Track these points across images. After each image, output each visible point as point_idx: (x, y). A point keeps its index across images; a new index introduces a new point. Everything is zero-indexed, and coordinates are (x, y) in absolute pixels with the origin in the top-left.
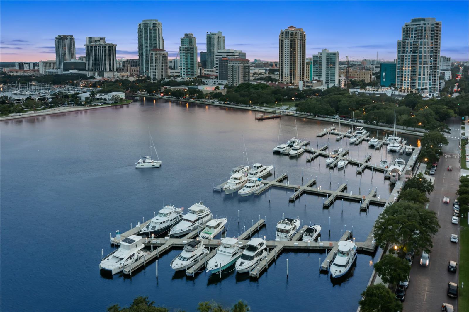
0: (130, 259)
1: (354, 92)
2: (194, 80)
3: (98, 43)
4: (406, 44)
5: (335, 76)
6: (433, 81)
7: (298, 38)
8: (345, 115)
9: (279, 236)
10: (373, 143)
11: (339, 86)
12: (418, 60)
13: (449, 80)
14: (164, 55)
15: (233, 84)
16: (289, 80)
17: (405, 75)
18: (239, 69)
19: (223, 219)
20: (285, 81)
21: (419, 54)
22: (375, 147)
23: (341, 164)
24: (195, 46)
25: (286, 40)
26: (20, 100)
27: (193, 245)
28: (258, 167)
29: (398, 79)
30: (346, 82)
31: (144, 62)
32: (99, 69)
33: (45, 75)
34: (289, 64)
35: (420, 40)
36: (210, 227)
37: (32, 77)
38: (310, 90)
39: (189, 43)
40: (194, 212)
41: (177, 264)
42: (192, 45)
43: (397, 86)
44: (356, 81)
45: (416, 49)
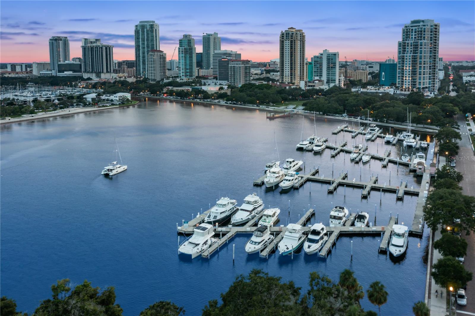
0: (205, 245)
1: (357, 91)
2: (193, 81)
3: (95, 45)
4: (406, 44)
5: (335, 76)
6: (433, 80)
7: (298, 39)
8: (353, 113)
9: (333, 222)
10: (389, 139)
11: (339, 85)
12: (419, 60)
13: (444, 80)
14: (162, 56)
15: (234, 84)
16: (290, 80)
17: (406, 74)
18: (240, 70)
19: (275, 209)
20: (286, 81)
21: (419, 54)
22: (391, 143)
23: (365, 158)
24: (193, 47)
25: (286, 41)
26: (26, 101)
27: (262, 231)
28: (291, 162)
29: (399, 79)
30: (345, 81)
31: (141, 63)
32: (96, 71)
33: (39, 77)
34: (289, 65)
35: (420, 41)
36: (268, 216)
37: (27, 78)
38: (313, 89)
39: (188, 44)
40: (249, 203)
41: (250, 248)
42: (190, 46)
43: (397, 85)
44: (354, 81)
45: (416, 49)
